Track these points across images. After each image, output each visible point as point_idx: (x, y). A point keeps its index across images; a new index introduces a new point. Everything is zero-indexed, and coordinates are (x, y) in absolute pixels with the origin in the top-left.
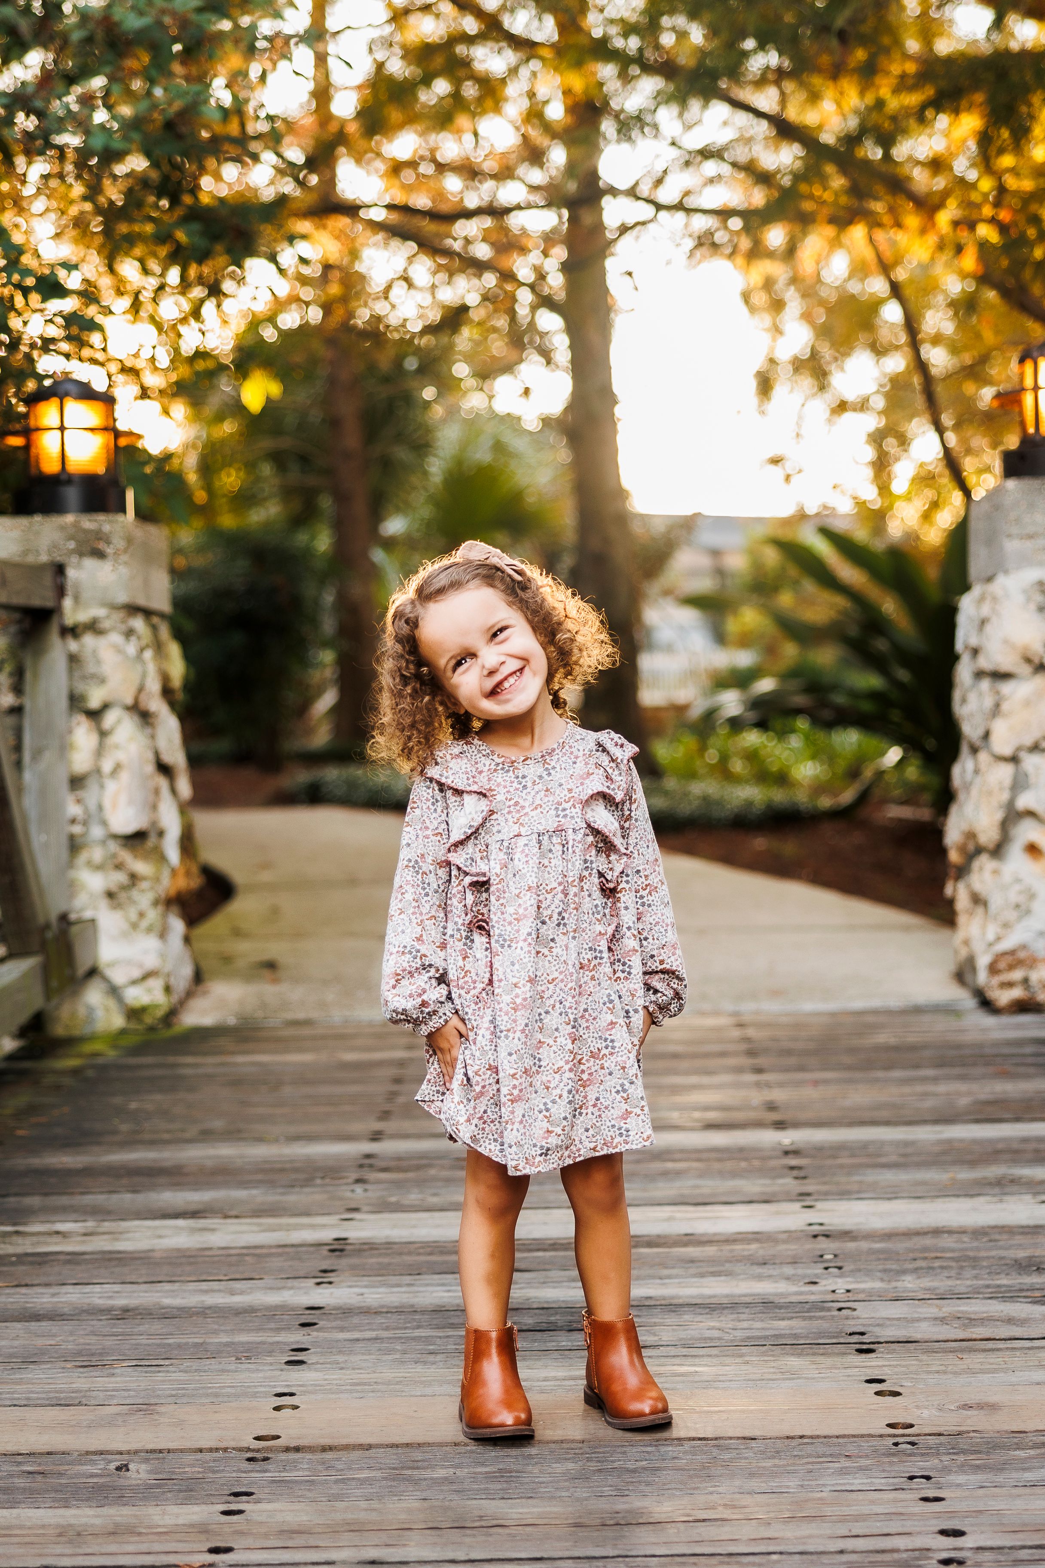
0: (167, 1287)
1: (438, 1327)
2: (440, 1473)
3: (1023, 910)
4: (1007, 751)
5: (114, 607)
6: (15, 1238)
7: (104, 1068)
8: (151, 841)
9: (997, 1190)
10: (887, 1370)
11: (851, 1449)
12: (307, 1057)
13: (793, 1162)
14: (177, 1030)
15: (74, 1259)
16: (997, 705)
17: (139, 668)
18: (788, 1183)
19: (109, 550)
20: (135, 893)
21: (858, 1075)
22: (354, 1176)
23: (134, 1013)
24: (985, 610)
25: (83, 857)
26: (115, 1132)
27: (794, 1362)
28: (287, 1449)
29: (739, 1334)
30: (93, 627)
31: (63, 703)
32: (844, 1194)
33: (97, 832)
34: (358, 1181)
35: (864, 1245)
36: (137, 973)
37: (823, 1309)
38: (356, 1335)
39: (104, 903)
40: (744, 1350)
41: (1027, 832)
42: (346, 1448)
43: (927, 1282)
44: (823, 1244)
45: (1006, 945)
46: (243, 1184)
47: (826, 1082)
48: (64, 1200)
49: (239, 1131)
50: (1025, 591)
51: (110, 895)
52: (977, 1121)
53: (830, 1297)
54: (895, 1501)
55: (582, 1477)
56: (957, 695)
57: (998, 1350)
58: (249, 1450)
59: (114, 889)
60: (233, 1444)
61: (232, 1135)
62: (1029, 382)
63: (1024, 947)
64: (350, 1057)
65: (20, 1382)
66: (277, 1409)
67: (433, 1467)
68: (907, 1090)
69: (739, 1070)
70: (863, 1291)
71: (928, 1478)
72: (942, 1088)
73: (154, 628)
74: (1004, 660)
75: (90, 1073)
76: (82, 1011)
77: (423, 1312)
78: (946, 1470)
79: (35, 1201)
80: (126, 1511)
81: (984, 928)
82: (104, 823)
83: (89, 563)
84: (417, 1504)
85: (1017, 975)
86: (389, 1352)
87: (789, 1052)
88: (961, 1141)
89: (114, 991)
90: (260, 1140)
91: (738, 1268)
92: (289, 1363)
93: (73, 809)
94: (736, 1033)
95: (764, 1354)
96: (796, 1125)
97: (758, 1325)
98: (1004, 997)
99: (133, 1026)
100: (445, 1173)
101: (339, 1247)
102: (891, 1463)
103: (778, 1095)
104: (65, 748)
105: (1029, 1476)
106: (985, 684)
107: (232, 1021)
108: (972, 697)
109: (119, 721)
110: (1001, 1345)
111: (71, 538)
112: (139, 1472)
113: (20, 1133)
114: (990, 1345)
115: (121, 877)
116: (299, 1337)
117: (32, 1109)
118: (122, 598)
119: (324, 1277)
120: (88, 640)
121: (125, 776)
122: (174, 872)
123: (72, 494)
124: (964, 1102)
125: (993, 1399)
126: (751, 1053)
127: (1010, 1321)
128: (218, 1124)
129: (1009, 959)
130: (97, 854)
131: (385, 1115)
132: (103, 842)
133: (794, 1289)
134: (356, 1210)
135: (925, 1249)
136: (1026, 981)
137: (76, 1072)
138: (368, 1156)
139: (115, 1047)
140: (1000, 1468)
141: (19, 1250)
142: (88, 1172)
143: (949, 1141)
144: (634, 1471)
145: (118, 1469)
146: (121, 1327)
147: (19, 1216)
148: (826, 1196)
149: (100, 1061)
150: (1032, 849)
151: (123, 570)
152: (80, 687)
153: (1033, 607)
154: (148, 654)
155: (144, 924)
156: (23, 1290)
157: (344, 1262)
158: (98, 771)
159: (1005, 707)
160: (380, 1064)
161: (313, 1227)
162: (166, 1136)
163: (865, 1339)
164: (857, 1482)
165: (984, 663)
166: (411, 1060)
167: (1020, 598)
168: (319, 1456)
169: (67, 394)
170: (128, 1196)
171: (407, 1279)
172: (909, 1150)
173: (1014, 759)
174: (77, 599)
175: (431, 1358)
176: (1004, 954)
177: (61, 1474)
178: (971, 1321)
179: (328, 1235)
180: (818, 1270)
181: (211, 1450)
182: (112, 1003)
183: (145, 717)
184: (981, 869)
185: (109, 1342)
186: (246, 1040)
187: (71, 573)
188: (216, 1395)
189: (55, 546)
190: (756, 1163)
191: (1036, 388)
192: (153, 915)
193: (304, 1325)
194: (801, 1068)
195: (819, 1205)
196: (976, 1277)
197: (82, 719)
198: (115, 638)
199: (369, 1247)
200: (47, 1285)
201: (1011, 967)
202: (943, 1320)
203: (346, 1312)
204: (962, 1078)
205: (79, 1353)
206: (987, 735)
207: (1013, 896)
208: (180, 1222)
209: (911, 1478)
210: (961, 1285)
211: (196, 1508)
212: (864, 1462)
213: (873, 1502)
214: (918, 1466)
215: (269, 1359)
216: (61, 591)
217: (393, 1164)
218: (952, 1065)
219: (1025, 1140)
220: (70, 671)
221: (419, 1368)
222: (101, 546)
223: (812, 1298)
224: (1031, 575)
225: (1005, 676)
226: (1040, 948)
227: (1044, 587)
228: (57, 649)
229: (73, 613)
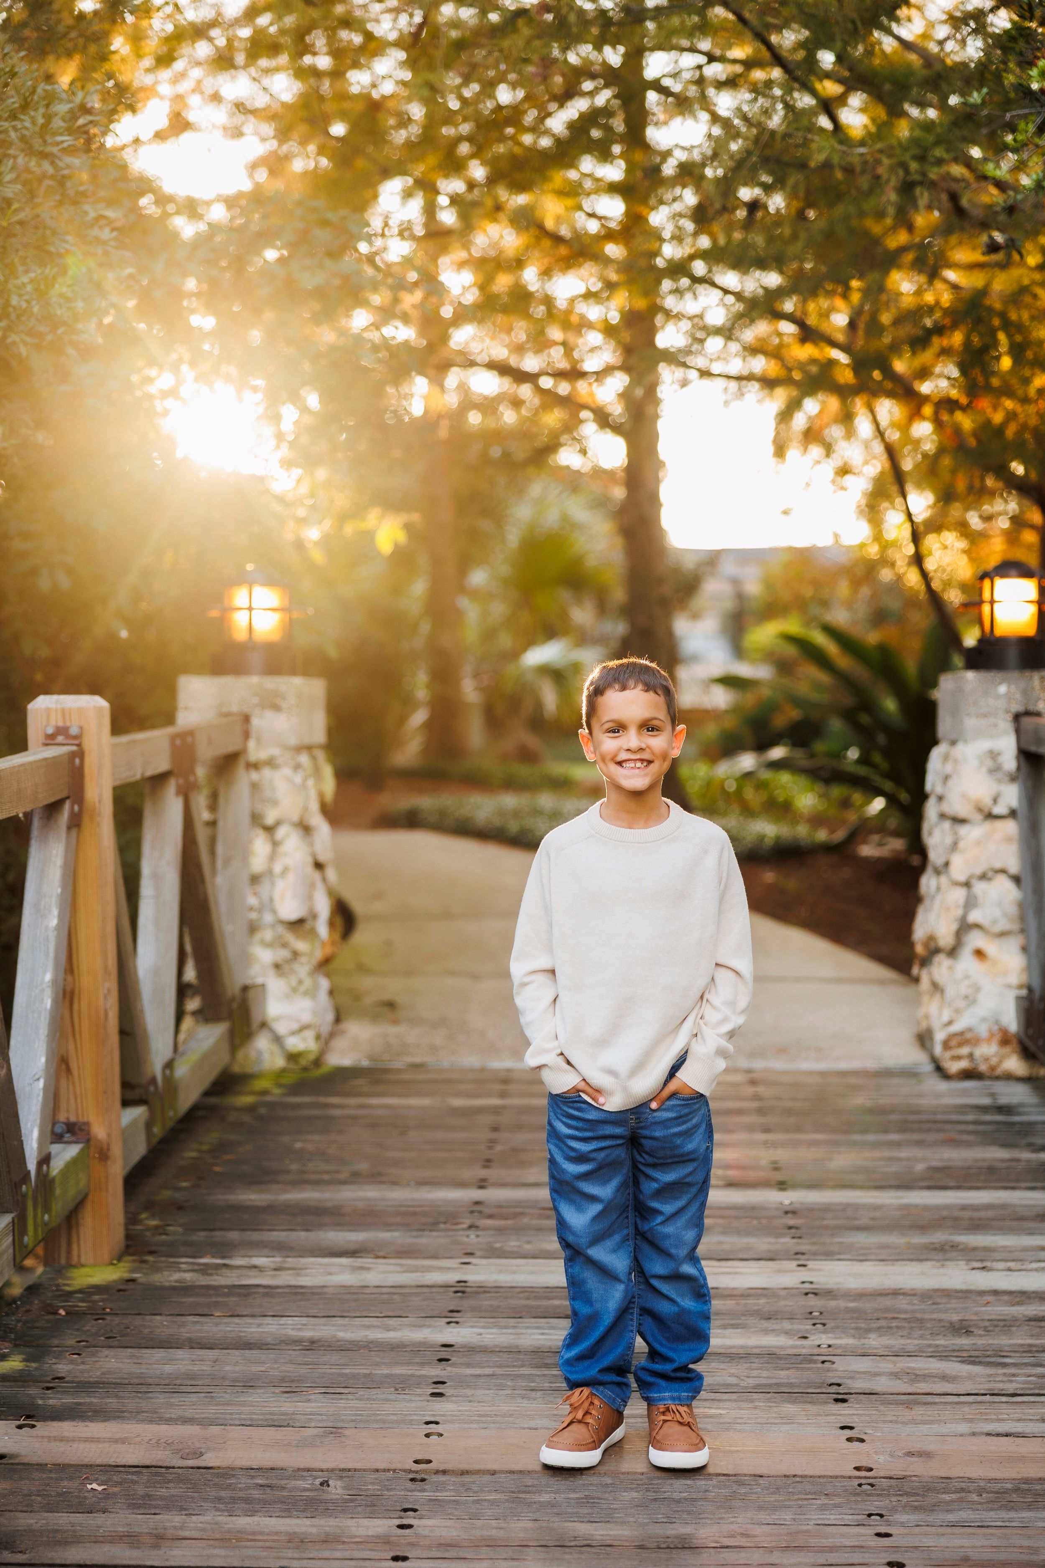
0: (340, 1321)
1: (537, 1367)
2: (545, 1498)
3: (971, 1000)
4: (962, 878)
5: (286, 748)
6: (225, 1271)
7: (272, 1106)
8: (307, 926)
9: (940, 1256)
10: (856, 1419)
11: (829, 1489)
12: (424, 1102)
13: (792, 1222)
14: (323, 1070)
15: (270, 1291)
16: (956, 843)
18: (786, 1241)
19: (284, 705)
20: (296, 966)
21: (840, 1137)
22: (467, 1222)
23: (293, 1057)
24: (949, 768)
25: (258, 936)
26: (287, 1172)
27: (790, 1408)
28: (437, 1472)
29: (752, 1382)
30: (271, 763)
31: (246, 819)
32: (829, 1255)
33: (268, 918)
34: (471, 1227)
35: (842, 1304)
36: (295, 1026)
37: (811, 1362)
38: (479, 1371)
39: (271, 973)
40: (755, 1396)
41: (975, 940)
42: (478, 1472)
43: (886, 1341)
44: (812, 1301)
45: (956, 1028)
46: (388, 1226)
47: (816, 1143)
48: (256, 1236)
49: (380, 1174)
50: (979, 757)
51: (277, 966)
52: (929, 1188)
53: (817, 1351)
54: (858, 1535)
55: (643, 1505)
56: (926, 827)
57: (935, 1403)
58: (411, 1471)
59: (280, 962)
60: (399, 1466)
61: (375, 1177)
62: (986, 595)
63: (970, 1030)
64: (458, 1102)
65: (243, 1403)
66: (427, 1435)
67: (540, 1492)
68: (877, 1154)
69: (751, 1128)
70: (840, 1347)
71: (881, 1516)
72: (904, 1154)
73: (314, 758)
74: (961, 809)
75: (262, 1111)
76: (253, 1054)
77: (526, 1352)
78: (894, 1510)
79: (234, 1236)
80: (332, 1522)
81: (941, 1009)
82: (274, 911)
83: (269, 714)
84: (530, 1525)
85: (965, 1051)
86: (502, 1387)
87: (789, 1112)
88: (916, 1206)
89: (278, 1039)
90: (395, 1183)
91: (751, 1321)
92: (434, 1395)
93: (252, 901)
94: (750, 1090)
95: (769, 1400)
96: (795, 1186)
97: (765, 1374)
98: (954, 1067)
99: (292, 1066)
100: (535, 1222)
101: (461, 1289)
102: (856, 1502)
103: (781, 1155)
104: (246, 854)
105: (951, 1517)
106: (947, 825)
107: (365, 1063)
108: (937, 833)
109: (287, 834)
110: (937, 1399)
111: (256, 694)
112: (337, 1489)
113: (217, 1169)
114: (929, 1399)
115: (284, 954)
116: (437, 1372)
117: (221, 1147)
118: (293, 741)
119: (452, 1316)
120: (267, 773)
121: (291, 877)
122: (323, 944)
123: (256, 660)
124: (920, 1167)
125: (930, 1447)
126: (761, 1111)
127: (944, 1378)
128: (363, 1166)
129: (959, 1038)
130: (268, 935)
131: (487, 1163)
132: (273, 926)
133: (790, 1342)
134: (471, 1254)
135: (887, 1310)
136: (971, 1056)
137: (251, 1109)
138: (477, 1203)
139: (279, 1085)
140: (931, 1509)
141: (229, 1282)
142: (270, 1209)
143: (907, 1207)
144: (678, 1501)
145: (322, 1484)
146: (310, 1357)
147: (224, 1249)
148: (816, 1255)
149: (268, 1098)
150: (979, 954)
151: (293, 718)
152: (260, 808)
153: (984, 769)
154: (311, 782)
155: (303, 988)
156: (236, 1320)
157: (465, 1304)
158: (270, 872)
159: (961, 845)
160: (481, 1110)
161: (440, 1269)
162: (326, 1177)
163: (841, 1390)
164: (832, 1518)
165: (946, 808)
166: (504, 1107)
167: (976, 762)
168: (460, 1479)
169: (254, 583)
170: (303, 1234)
171: (512, 1322)
172: (877, 1214)
173: (967, 885)
174: (259, 741)
175: (533, 1394)
176: (955, 1035)
177: (283, 1488)
178: (916, 1377)
179: (451, 1277)
180: (807, 1326)
181: (384, 1470)
182: (275, 1048)
183: (306, 829)
184: (939, 964)
185: (303, 1371)
186: (377, 1082)
187: (255, 722)
188: (384, 1422)
189: (243, 700)
190: (764, 1221)
191: (992, 602)
192: (308, 982)
193: (440, 1360)
194: (799, 1129)
195: (811, 1264)
196: (921, 1337)
197: (260, 832)
198: (287, 771)
199: (482, 1290)
200: (253, 1316)
201: (960, 1045)
202: (895, 1375)
203: (471, 1350)
204: (919, 1143)
205: (283, 1380)
206: (947, 864)
207: (963, 989)
208: (344, 1261)
209: (869, 1515)
210: (911, 1344)
211: (379, 1522)
212: (838, 1500)
213: (843, 1536)
214: (875, 1505)
215: (419, 1391)
216: (247, 735)
217: (495, 1211)
218: (912, 1131)
219: (964, 1208)
220: (253, 795)
221: (525, 1403)
222: (279, 702)
223: (804, 1351)
224: (984, 745)
225: (962, 821)
226: (983, 1030)
227: (993, 755)
228: (243, 779)
229: (256, 752)
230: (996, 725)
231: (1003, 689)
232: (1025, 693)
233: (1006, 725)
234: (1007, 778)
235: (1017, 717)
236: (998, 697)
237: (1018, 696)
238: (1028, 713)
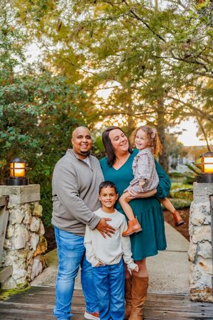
4: (196, 242)
5: (18, 204)
14: (30, 287)
20: (19, 261)
23: (19, 285)
25: (10, 253)
30: (14, 208)
33: (13, 248)
36: (19, 277)
39: (14, 262)
41: (200, 260)
45: (194, 287)
50: (199, 208)
63: (197, 288)
73: (32, 205)
76: (9, 284)
82: (15, 247)
83: (14, 196)
85: (196, 294)
89: (15, 281)
93: (9, 243)
98: (194, 298)
99: (18, 287)
106: (192, 226)
109: (18, 226)
111: (10, 191)
115: (17, 258)
118: (19, 202)
120: (13, 210)
121: (18, 238)
122: (34, 252)
123: (16, 181)
130: (13, 253)
132: (14, 250)
136: (198, 295)
150: (201, 263)
151: (19, 197)
152: (11, 219)
153: (201, 211)
158: (14, 236)
165: (191, 221)
173: (197, 244)
174: (11, 203)
176: (193, 289)
182: (14, 283)
183: (25, 225)
184: (191, 264)
187: (10, 197)
189: (7, 192)
192: (23, 265)
197: (11, 226)
198: (18, 210)
201: (195, 292)
206: (192, 237)
222: (16, 192)
224: (201, 204)
225: (196, 226)
226: (202, 288)
227: (204, 207)
229: (10, 206)
230: (204, 199)
231: (206, 188)
232: (212, 189)
233: (207, 198)
234: (208, 214)
235: (210, 196)
236: (205, 190)
237: (210, 190)
238: (212, 195)
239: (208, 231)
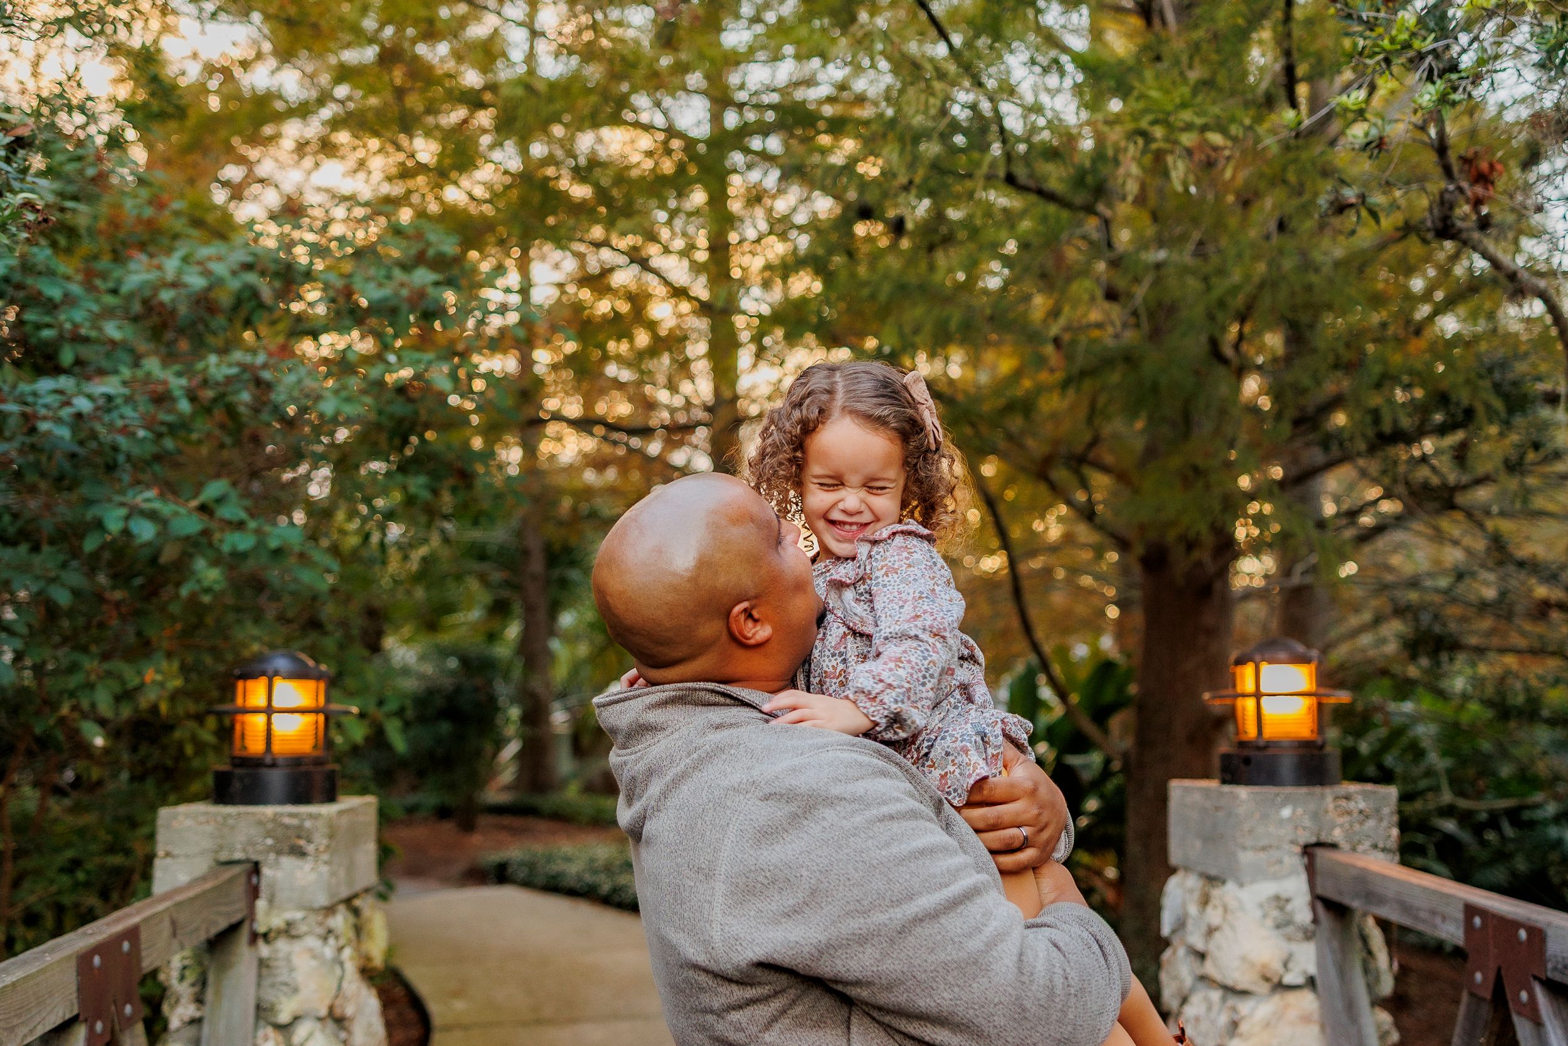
5: (311, 909)
16: (1235, 1025)
17: (338, 971)
19: (310, 848)
30: (288, 931)
31: (248, 1014)
50: (1261, 906)
62: (1249, 686)
74: (1240, 978)
83: (287, 862)
106: (1215, 994)
109: (310, 1035)
111: (268, 834)
118: (322, 899)
120: (282, 945)
123: (276, 779)
151: (324, 869)
152: (269, 995)
153: (1269, 923)
154: (348, 952)
159: (1244, 1027)
165: (1211, 970)
167: (1258, 913)
169: (276, 673)
174: (272, 900)
183: (339, 1020)
187: (266, 871)
189: (251, 843)
191: (1257, 695)
197: (270, 1031)
198: (312, 942)
216: (254, 892)
220: (260, 976)
222: (302, 842)
224: (1267, 889)
225: (1244, 993)
227: (1280, 902)
228: (244, 957)
229: (267, 917)
230: (1280, 862)
231: (1286, 812)
232: (1315, 816)
233: (1294, 861)
234: (1300, 935)
235: (1308, 851)
236: (1281, 822)
237: (1307, 823)
238: (1320, 844)
239: (1305, 1019)
